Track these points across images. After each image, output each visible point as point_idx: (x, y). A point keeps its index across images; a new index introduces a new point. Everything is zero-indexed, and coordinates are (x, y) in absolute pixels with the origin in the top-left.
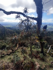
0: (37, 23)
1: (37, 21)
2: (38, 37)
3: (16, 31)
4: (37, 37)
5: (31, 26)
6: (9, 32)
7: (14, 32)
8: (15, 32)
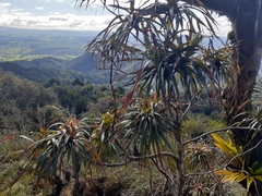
0: (231, 36)
1: (232, 19)
2: (236, 144)
3: (61, 93)
4: (224, 144)
5: (191, 49)
6: (13, 96)
7: (43, 100)
8: (51, 101)
